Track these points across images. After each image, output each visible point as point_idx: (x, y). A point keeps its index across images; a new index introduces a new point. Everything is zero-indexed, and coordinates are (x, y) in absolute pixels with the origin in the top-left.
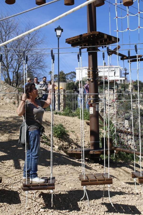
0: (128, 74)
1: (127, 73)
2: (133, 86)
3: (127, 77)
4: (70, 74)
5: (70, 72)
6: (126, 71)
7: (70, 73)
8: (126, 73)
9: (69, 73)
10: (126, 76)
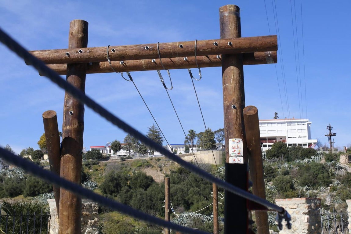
0: (335, 135)
1: (332, 134)
2: (348, 157)
3: (332, 141)
4: (217, 133)
5: (218, 129)
6: (330, 130)
7: (218, 131)
8: (330, 133)
9: (216, 131)
10: (330, 138)
